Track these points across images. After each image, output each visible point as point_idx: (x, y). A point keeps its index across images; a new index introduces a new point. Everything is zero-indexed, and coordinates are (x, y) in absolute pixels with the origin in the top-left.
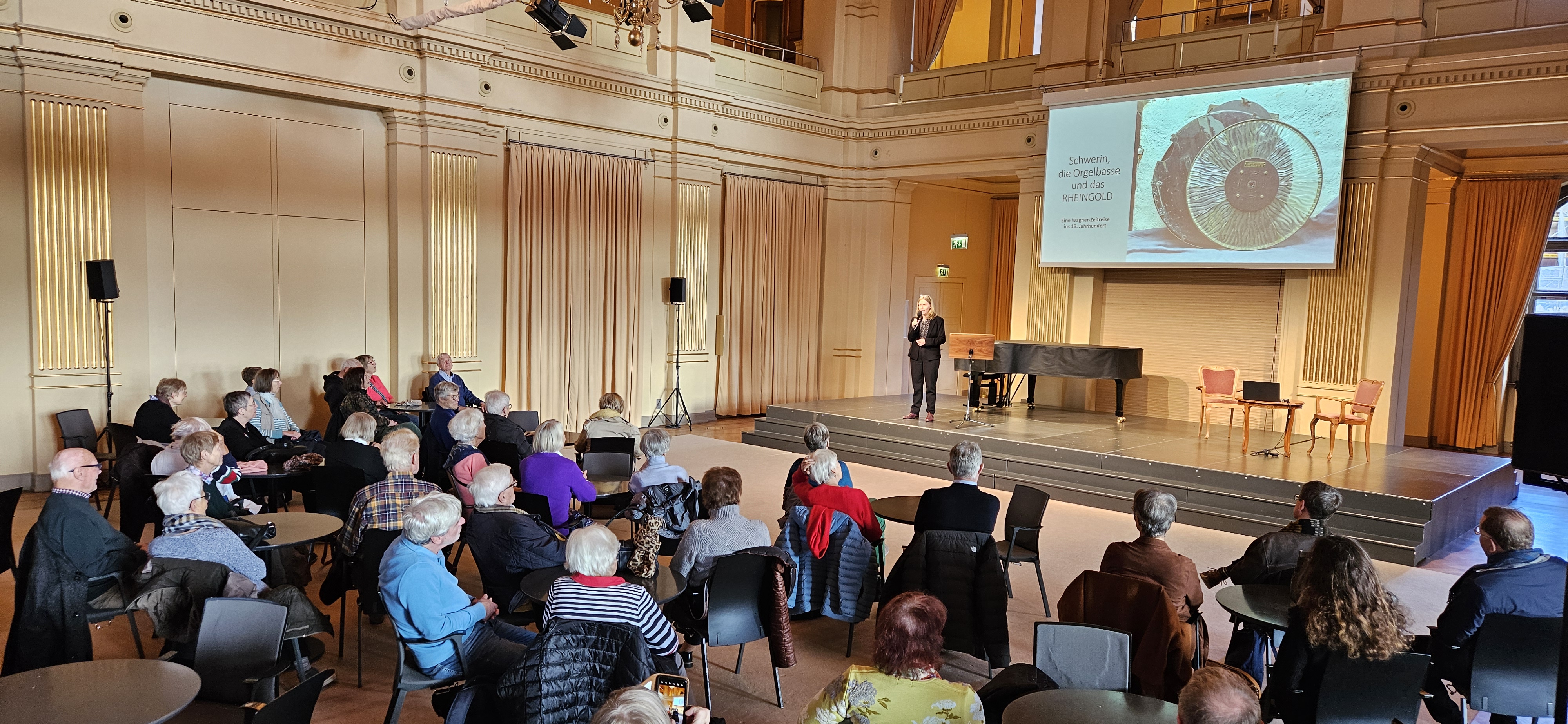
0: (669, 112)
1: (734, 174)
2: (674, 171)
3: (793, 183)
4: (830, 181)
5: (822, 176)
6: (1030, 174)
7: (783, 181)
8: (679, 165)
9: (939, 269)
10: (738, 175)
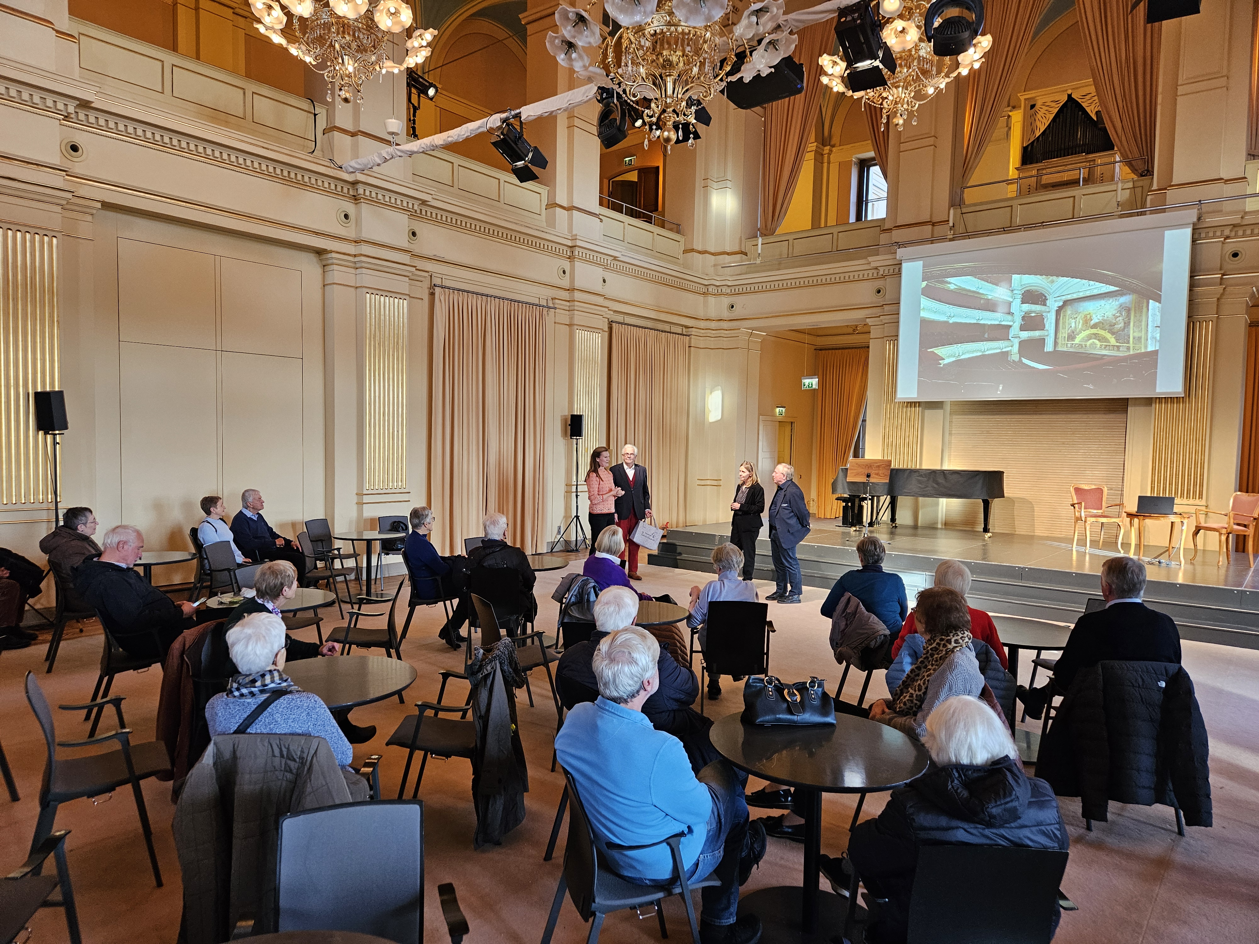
0: (566, 265)
1: (619, 323)
2: (572, 318)
3: (665, 332)
4: (693, 331)
5: (687, 327)
6: (882, 321)
7: (657, 330)
8: (576, 312)
9: (778, 410)
10: (622, 324)
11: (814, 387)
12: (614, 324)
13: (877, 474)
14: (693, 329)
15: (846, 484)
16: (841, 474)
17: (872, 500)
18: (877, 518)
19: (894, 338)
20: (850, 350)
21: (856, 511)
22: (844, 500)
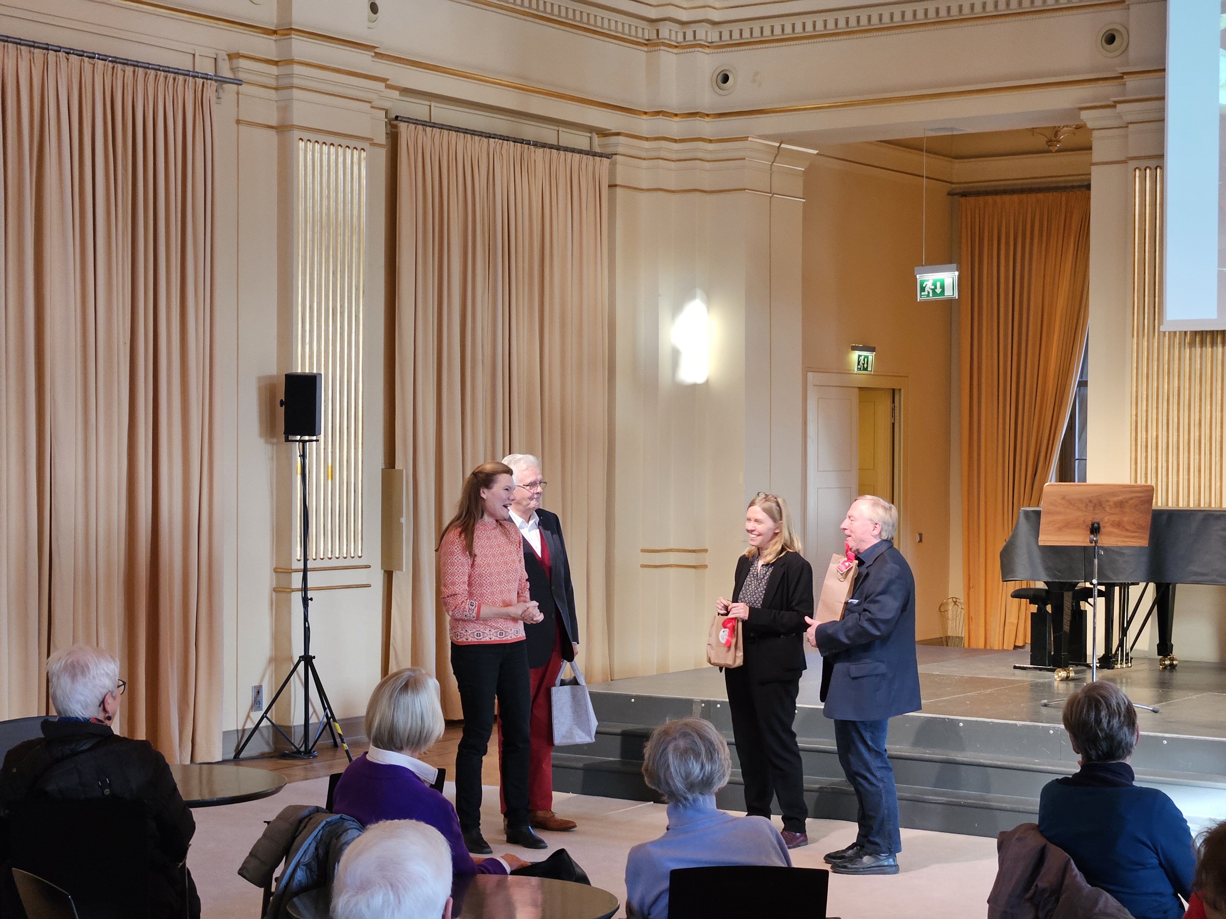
1: (416, 122)
2: (285, 108)
3: (544, 146)
4: (622, 144)
5: (604, 133)
6: (1119, 116)
7: (522, 142)
8: (296, 93)
9: (855, 356)
10: (425, 124)
11: (948, 293)
12: (403, 126)
13: (1118, 525)
14: (621, 139)
15: (1037, 554)
16: (1024, 527)
17: (1108, 595)
18: (1121, 644)
19: (1153, 163)
20: (1040, 196)
21: (1066, 628)
22: (1034, 596)
